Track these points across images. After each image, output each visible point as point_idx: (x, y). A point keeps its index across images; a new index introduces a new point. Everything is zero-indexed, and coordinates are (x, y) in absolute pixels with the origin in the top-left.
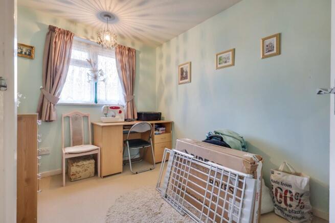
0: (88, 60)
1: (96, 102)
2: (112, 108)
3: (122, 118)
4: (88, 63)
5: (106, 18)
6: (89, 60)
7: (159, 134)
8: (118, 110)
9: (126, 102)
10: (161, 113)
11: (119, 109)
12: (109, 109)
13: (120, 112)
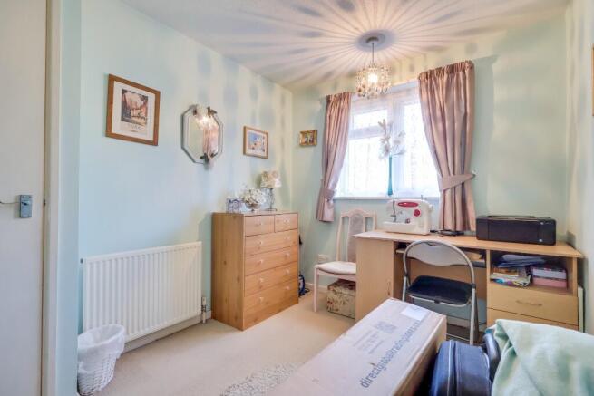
0: (380, 123)
1: (390, 193)
2: (402, 204)
3: (422, 227)
4: (382, 128)
5: (370, 43)
6: (382, 122)
7: (510, 284)
8: (413, 209)
9: (440, 191)
10: (553, 223)
11: (417, 208)
12: (396, 206)
13: (417, 213)
